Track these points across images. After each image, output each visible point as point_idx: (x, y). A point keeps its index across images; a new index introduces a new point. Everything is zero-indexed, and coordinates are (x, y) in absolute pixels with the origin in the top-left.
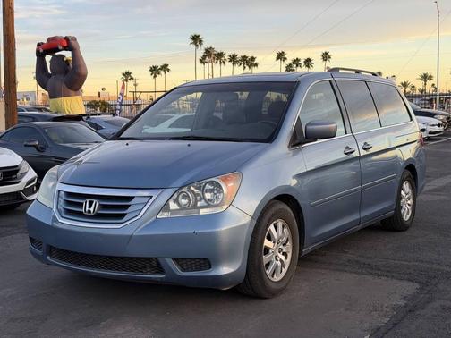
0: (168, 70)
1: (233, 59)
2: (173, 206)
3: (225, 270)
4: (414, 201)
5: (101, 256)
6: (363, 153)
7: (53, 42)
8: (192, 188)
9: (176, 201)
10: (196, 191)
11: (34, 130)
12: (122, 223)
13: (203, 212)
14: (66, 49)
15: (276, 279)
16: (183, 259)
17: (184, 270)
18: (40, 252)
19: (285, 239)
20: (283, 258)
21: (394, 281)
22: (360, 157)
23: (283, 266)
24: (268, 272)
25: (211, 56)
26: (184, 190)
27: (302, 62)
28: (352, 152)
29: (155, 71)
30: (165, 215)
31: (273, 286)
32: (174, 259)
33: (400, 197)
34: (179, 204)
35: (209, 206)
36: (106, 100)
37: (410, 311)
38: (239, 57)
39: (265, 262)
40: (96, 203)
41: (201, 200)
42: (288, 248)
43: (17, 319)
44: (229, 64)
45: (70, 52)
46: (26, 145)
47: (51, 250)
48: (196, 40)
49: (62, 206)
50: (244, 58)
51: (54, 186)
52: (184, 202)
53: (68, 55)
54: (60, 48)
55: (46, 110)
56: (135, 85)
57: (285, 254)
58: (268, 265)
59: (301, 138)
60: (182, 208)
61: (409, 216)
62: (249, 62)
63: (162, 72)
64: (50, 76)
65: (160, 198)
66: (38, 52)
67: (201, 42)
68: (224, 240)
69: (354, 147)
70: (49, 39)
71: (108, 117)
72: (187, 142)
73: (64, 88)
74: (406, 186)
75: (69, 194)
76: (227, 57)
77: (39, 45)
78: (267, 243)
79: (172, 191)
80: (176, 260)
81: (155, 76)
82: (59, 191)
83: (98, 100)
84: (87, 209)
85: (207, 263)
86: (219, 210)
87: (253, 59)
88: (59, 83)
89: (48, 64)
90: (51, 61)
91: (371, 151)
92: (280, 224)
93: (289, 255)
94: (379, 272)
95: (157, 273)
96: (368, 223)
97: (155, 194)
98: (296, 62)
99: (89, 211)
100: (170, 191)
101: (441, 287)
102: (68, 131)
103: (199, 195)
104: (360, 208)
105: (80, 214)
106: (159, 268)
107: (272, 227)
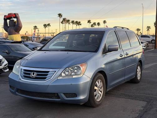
0: (50, 26)
1: (73, 22)
2: (63, 74)
3: (82, 97)
4: (141, 73)
5: (37, 92)
6: (126, 56)
7: (10, 15)
8: (70, 68)
9: (64, 73)
10: (71, 69)
11: (6, 46)
12: (45, 81)
13: (74, 77)
14: (14, 18)
15: (98, 100)
16: (67, 93)
17: (67, 97)
18: (13, 91)
19: (101, 86)
20: (100, 93)
21: (138, 101)
22: (125, 58)
23: (100, 96)
24: (96, 98)
25: (65, 21)
26: (67, 69)
27: (96, 24)
28: (122, 56)
29: (45, 26)
30: (61, 78)
31: (97, 103)
32: (63, 93)
33: (137, 71)
34: (65, 74)
35: (76, 75)
36: (28, 36)
37: (145, 112)
38: (75, 22)
39: (95, 95)
40: (35, 73)
41: (73, 72)
42: (102, 90)
43: (7, 115)
44: (71, 24)
45: (16, 19)
46: (3, 52)
47: (18, 90)
48: (60, 15)
49: (23, 74)
50: (77, 22)
51: (19, 67)
52: (67, 73)
53: (15, 20)
54: (13, 17)
55: (7, 39)
56: (38, 31)
57: (101, 92)
58: (96, 95)
59: (106, 51)
60: (67, 75)
61: (139, 78)
62: (78, 23)
63: (48, 26)
64: (9, 27)
65: (59, 72)
66: (4, 19)
67: (62, 16)
68: (81, 87)
69: (123, 54)
70: (9, 14)
71: (31, 42)
72: (67, 52)
73: (14, 31)
74: (139, 67)
75: (25, 70)
76: (71, 21)
77: (5, 16)
78: (96, 88)
79: (63, 69)
80: (64, 94)
81: (45, 28)
82: (21, 69)
83: (25, 36)
84: (32, 75)
85: (75, 95)
86: (79, 76)
87: (80, 22)
88: (12, 30)
89: (8, 23)
90: (9, 22)
91: (128, 55)
92: (99, 81)
93: (102, 92)
94: (132, 98)
95: (57, 98)
96: (127, 81)
97: (57, 70)
98: (95, 24)
99: (33, 76)
100: (62, 69)
101: (154, 103)
102: (18, 47)
103: (72, 71)
104: (124, 75)
105: (30, 77)
106: (58, 97)
107: (97, 82)
